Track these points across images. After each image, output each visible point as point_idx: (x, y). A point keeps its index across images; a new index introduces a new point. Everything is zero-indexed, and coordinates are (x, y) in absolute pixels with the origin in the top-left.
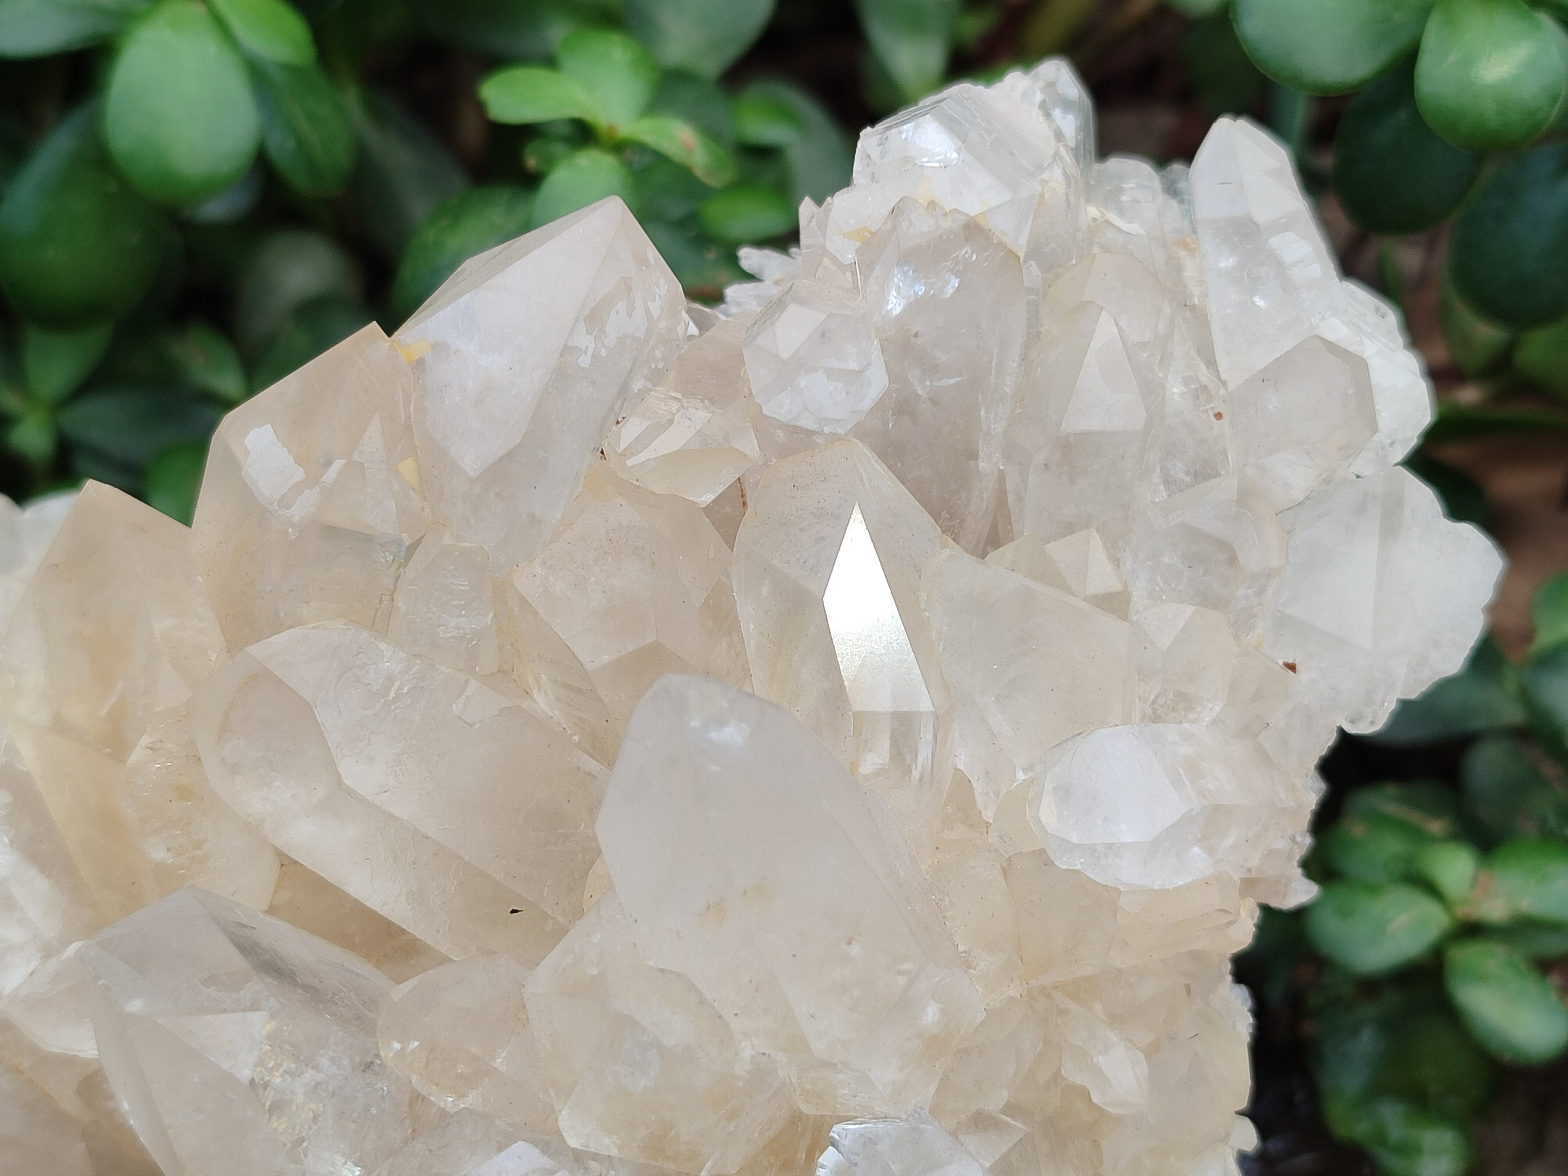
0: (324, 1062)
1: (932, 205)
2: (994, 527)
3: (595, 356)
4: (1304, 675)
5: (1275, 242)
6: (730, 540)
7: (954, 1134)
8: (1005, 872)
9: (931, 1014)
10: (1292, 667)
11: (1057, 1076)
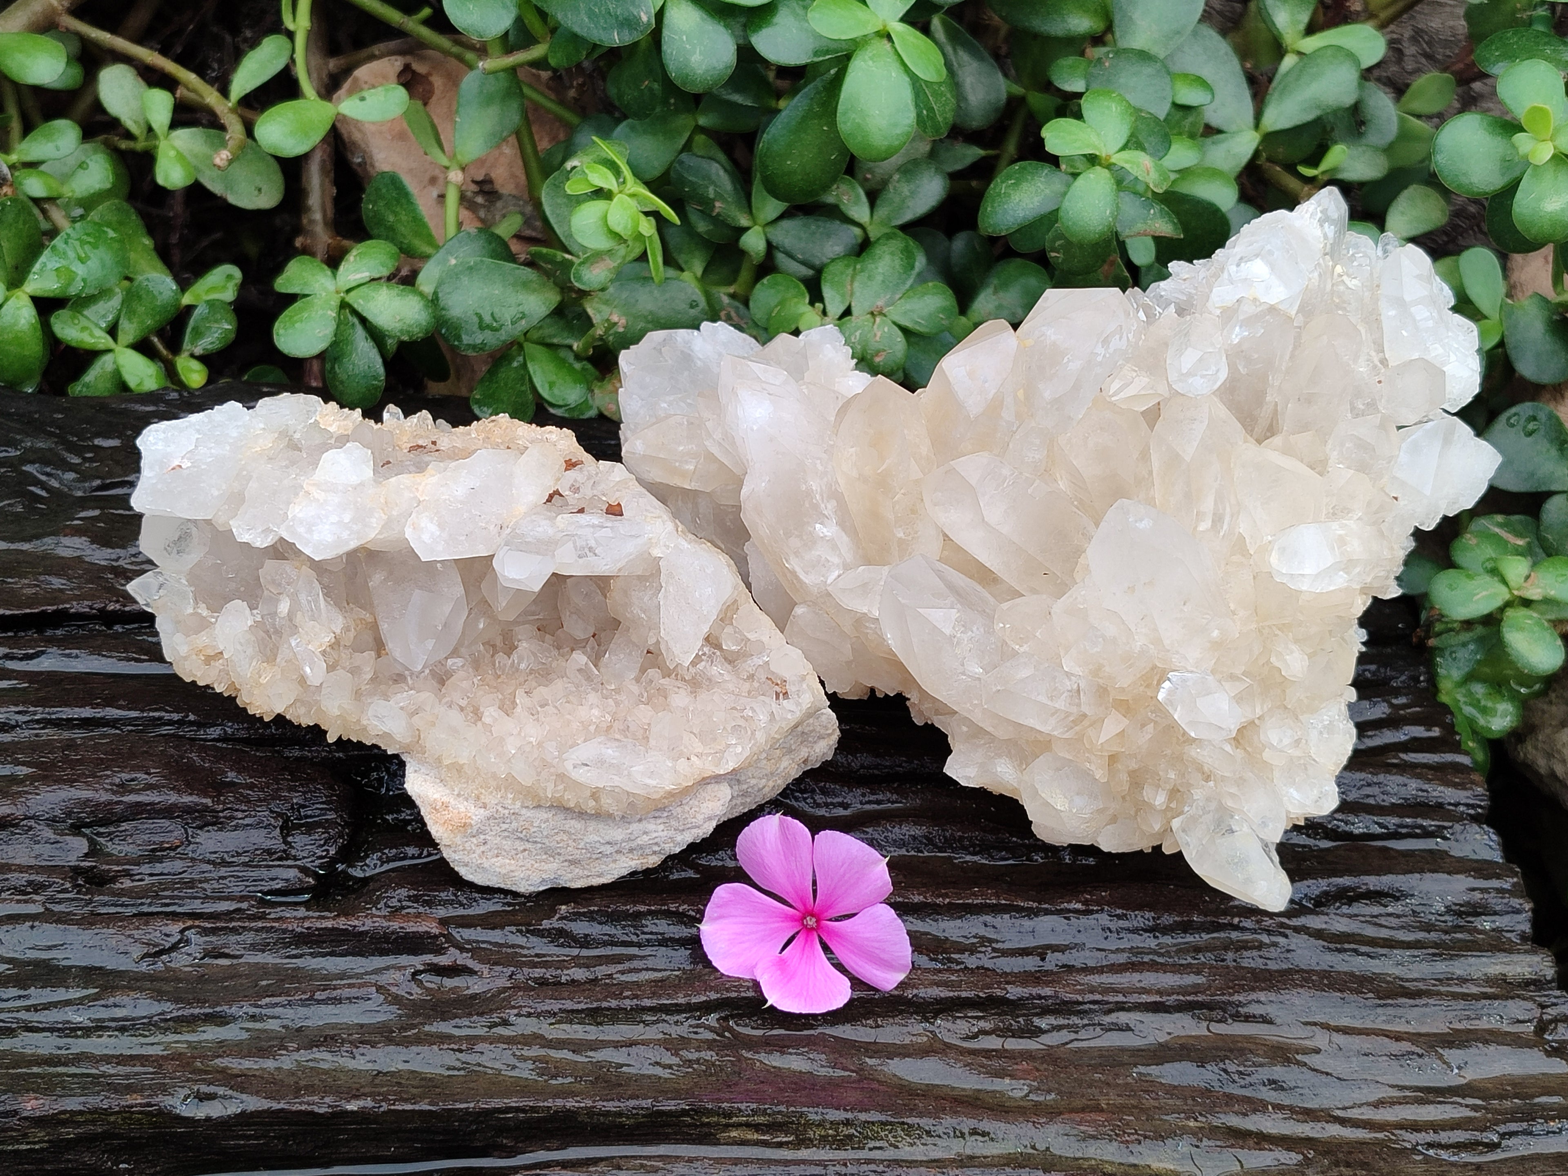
0: (975, 629)
1: (1255, 300)
2: (1271, 425)
3: (1104, 356)
4: (1401, 502)
5: (1413, 309)
6: (1152, 427)
7: (1220, 682)
8: (1254, 578)
9: (1216, 633)
10: (1396, 499)
11: (1268, 662)
